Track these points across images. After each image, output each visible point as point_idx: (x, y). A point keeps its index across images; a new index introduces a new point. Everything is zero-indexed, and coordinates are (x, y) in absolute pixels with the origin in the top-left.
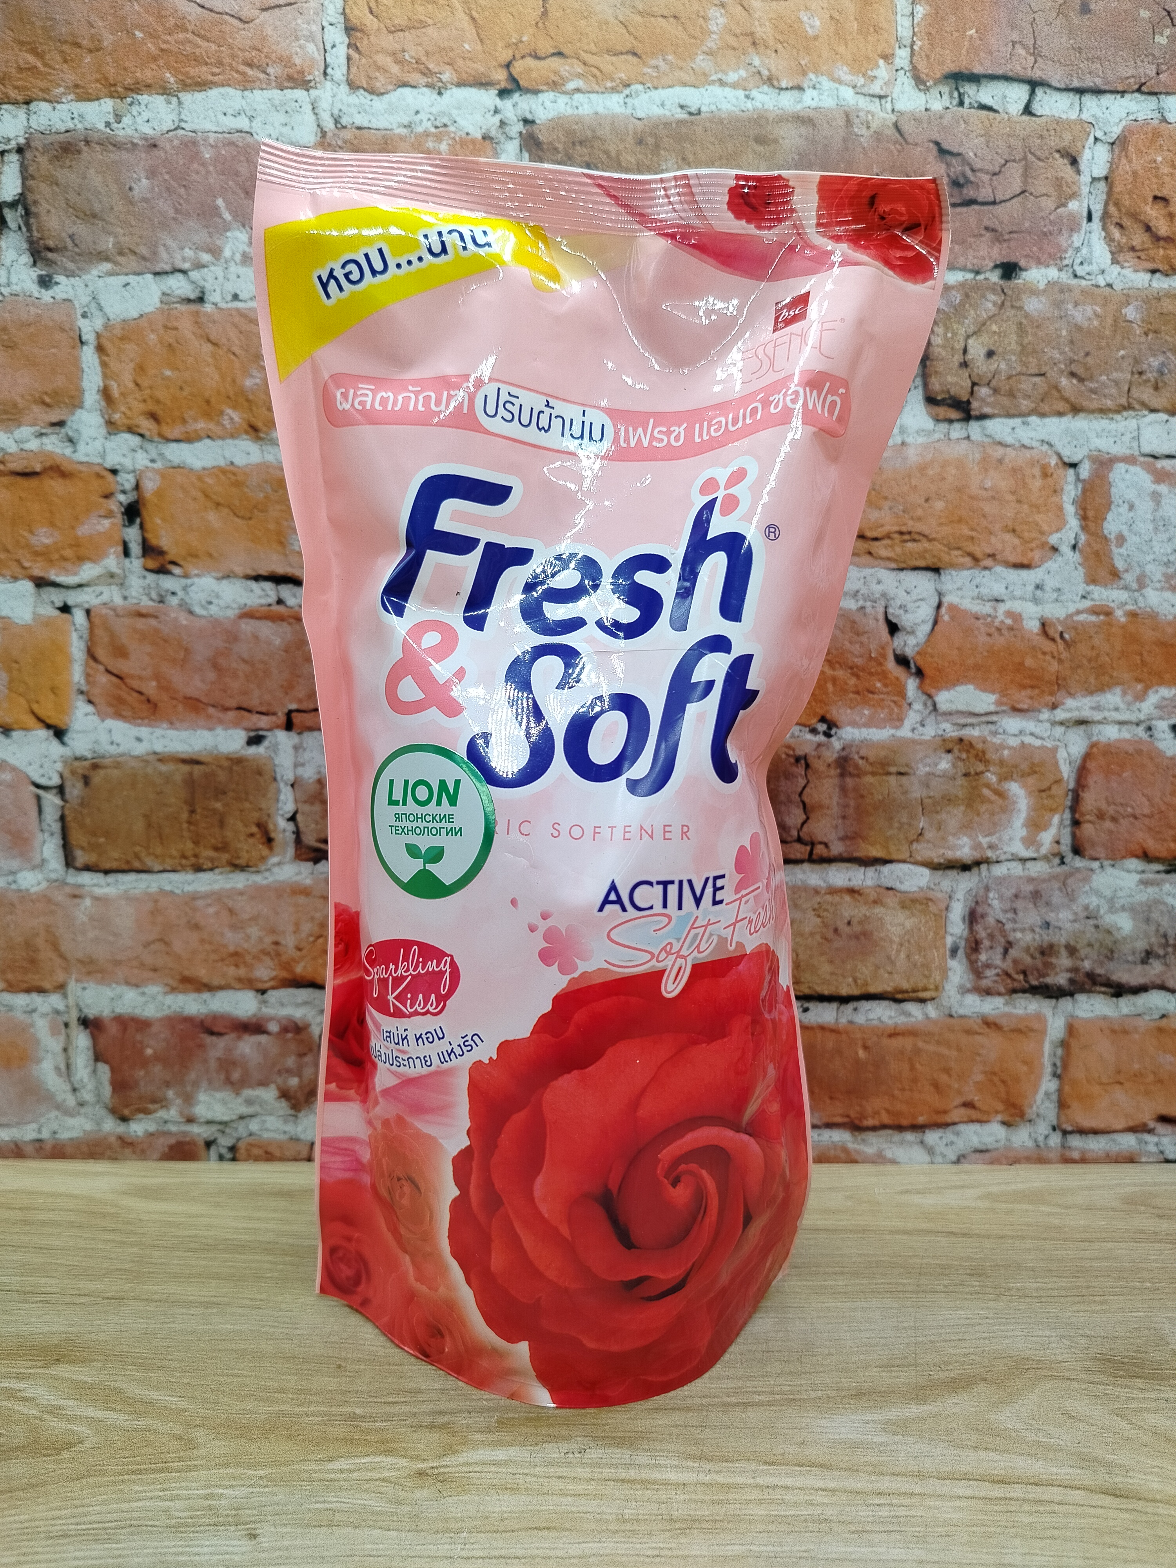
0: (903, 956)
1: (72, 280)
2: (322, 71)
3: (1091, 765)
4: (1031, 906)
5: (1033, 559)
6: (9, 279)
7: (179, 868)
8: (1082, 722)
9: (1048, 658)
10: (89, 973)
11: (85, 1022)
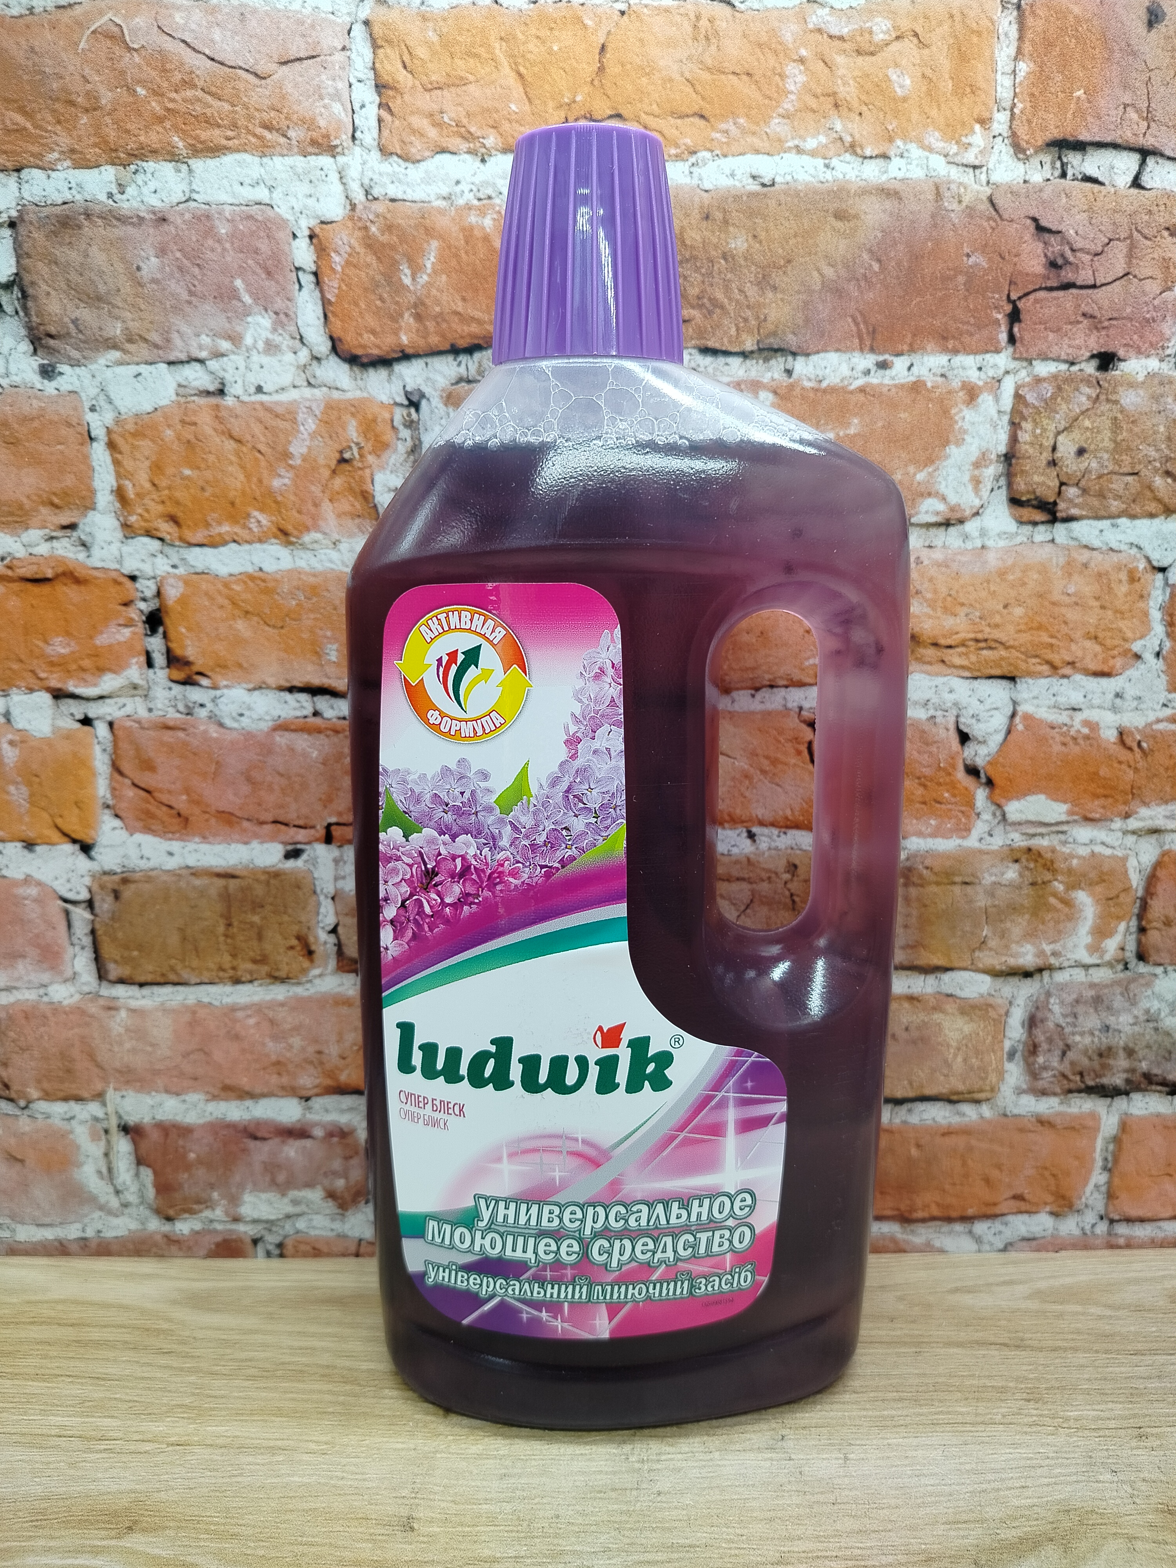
0: (959, 1059)
1: (77, 369)
2: (350, 135)
3: (1160, 873)
4: (1092, 1010)
5: (1113, 667)
6: (7, 368)
7: (217, 980)
8: (1155, 831)
9: (1124, 767)
10: (127, 1082)
11: (125, 1129)
